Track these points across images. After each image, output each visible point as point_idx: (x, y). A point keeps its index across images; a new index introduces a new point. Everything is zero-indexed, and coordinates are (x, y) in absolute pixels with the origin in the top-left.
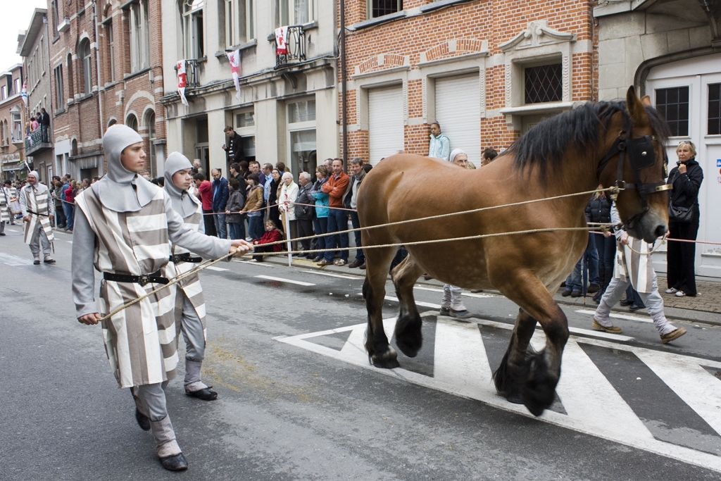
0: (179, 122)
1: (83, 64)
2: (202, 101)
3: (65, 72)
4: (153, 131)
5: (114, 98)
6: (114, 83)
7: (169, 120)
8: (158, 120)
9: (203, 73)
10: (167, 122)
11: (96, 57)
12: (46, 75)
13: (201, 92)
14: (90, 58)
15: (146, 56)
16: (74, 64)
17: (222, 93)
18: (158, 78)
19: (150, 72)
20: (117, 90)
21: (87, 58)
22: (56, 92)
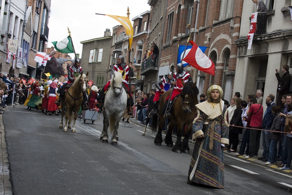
0: (246, 59)
1: (187, 13)
2: (265, 45)
3: (175, 17)
4: (227, 65)
5: (204, 38)
6: (205, 27)
7: (240, 57)
8: (231, 57)
9: (270, 23)
10: (238, 59)
11: (197, 8)
12: (163, 19)
13: (266, 38)
14: (193, 8)
15: (231, 9)
16: (182, 12)
17: (282, 40)
18: (237, 25)
19: (231, 20)
20: (207, 33)
21: (191, 8)
22: (167, 31)
